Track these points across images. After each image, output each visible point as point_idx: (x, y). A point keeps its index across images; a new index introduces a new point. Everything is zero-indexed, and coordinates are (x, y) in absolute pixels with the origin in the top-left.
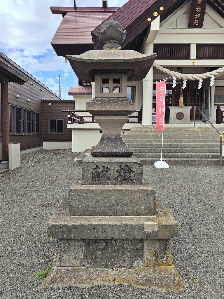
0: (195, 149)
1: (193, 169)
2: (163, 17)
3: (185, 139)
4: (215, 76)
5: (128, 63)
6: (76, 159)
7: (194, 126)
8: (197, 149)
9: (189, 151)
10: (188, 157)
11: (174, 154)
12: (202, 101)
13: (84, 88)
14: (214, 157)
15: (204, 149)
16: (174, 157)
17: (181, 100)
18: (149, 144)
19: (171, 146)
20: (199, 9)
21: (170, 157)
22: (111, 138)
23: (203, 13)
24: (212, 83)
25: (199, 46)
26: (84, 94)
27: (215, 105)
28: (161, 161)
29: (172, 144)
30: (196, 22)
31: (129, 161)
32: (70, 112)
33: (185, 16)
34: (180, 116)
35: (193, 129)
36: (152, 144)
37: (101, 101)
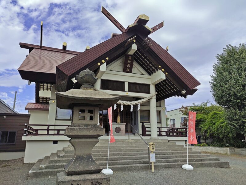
0: (131, 156)
1: (131, 173)
2: (108, 63)
3: (124, 149)
4: (140, 103)
5: (102, 101)
6: (31, 172)
7: (129, 138)
8: (132, 156)
9: (126, 159)
10: (127, 163)
11: (117, 161)
12: (132, 119)
13: (40, 105)
14: (145, 163)
15: (137, 156)
16: (116, 164)
17: (119, 118)
18: (96, 153)
19: (114, 155)
20: (129, 62)
21: (114, 164)
22: (83, 157)
23: (132, 65)
24: (139, 108)
25: (130, 84)
26: (40, 109)
27: (140, 122)
28: (107, 168)
29: (115, 153)
30: (128, 69)
31: (99, 178)
32: (26, 126)
33: (121, 64)
34: (118, 130)
35: (128, 140)
36: (99, 153)
37: (78, 127)
